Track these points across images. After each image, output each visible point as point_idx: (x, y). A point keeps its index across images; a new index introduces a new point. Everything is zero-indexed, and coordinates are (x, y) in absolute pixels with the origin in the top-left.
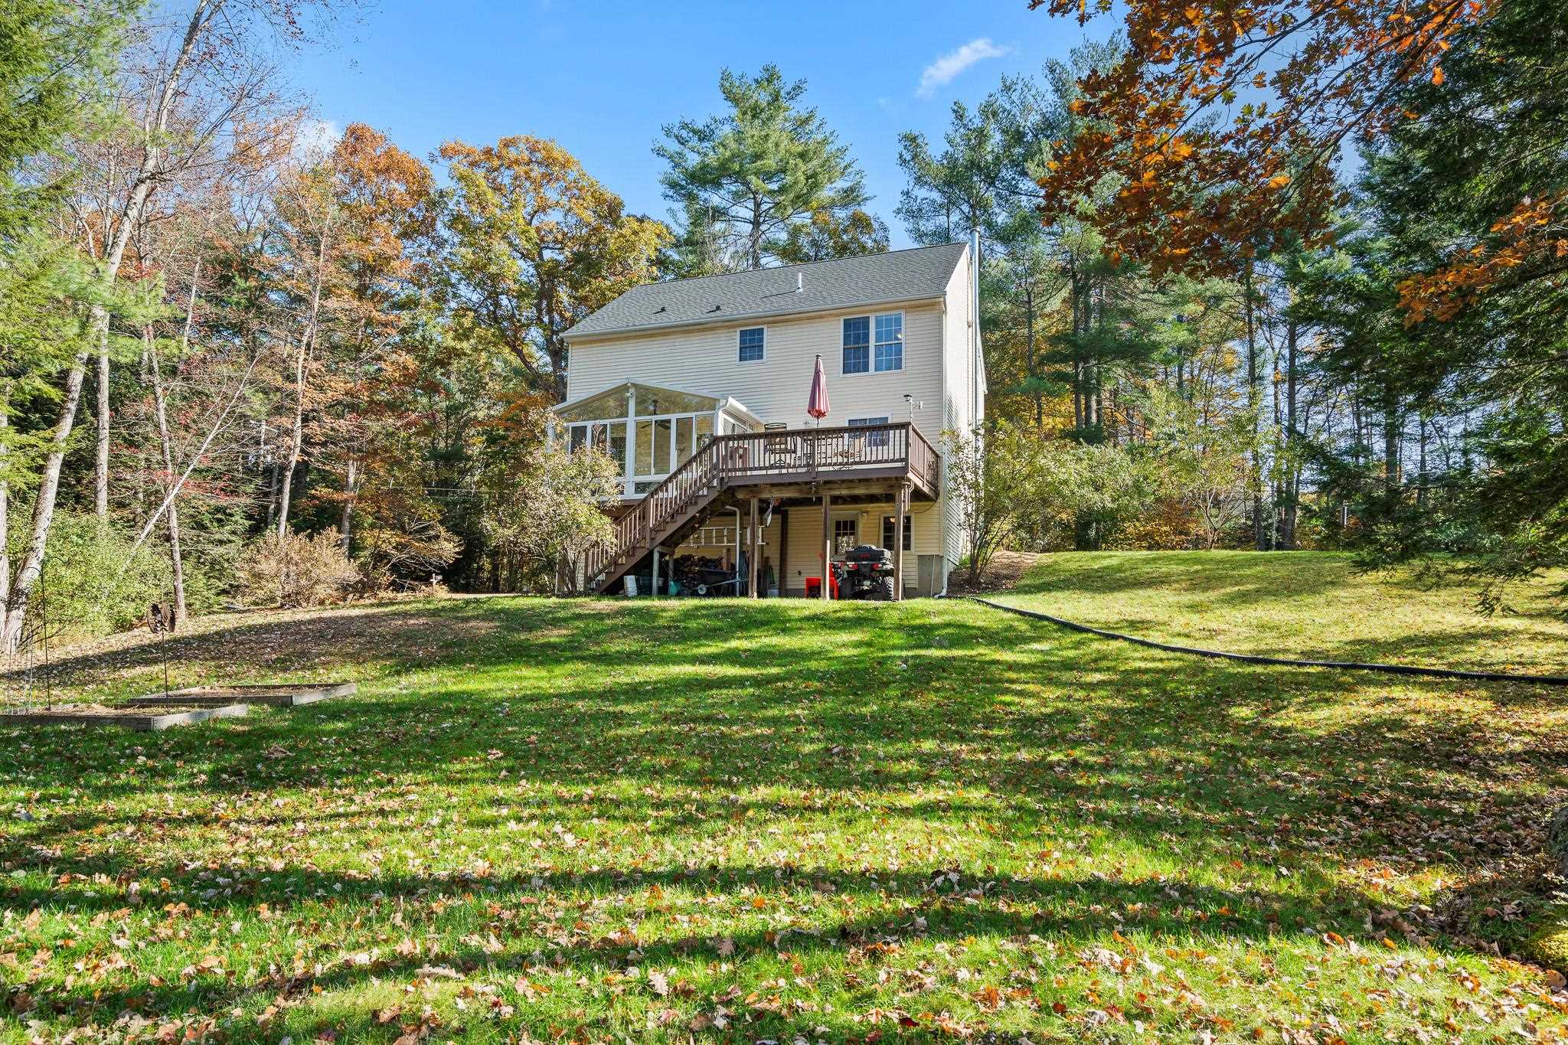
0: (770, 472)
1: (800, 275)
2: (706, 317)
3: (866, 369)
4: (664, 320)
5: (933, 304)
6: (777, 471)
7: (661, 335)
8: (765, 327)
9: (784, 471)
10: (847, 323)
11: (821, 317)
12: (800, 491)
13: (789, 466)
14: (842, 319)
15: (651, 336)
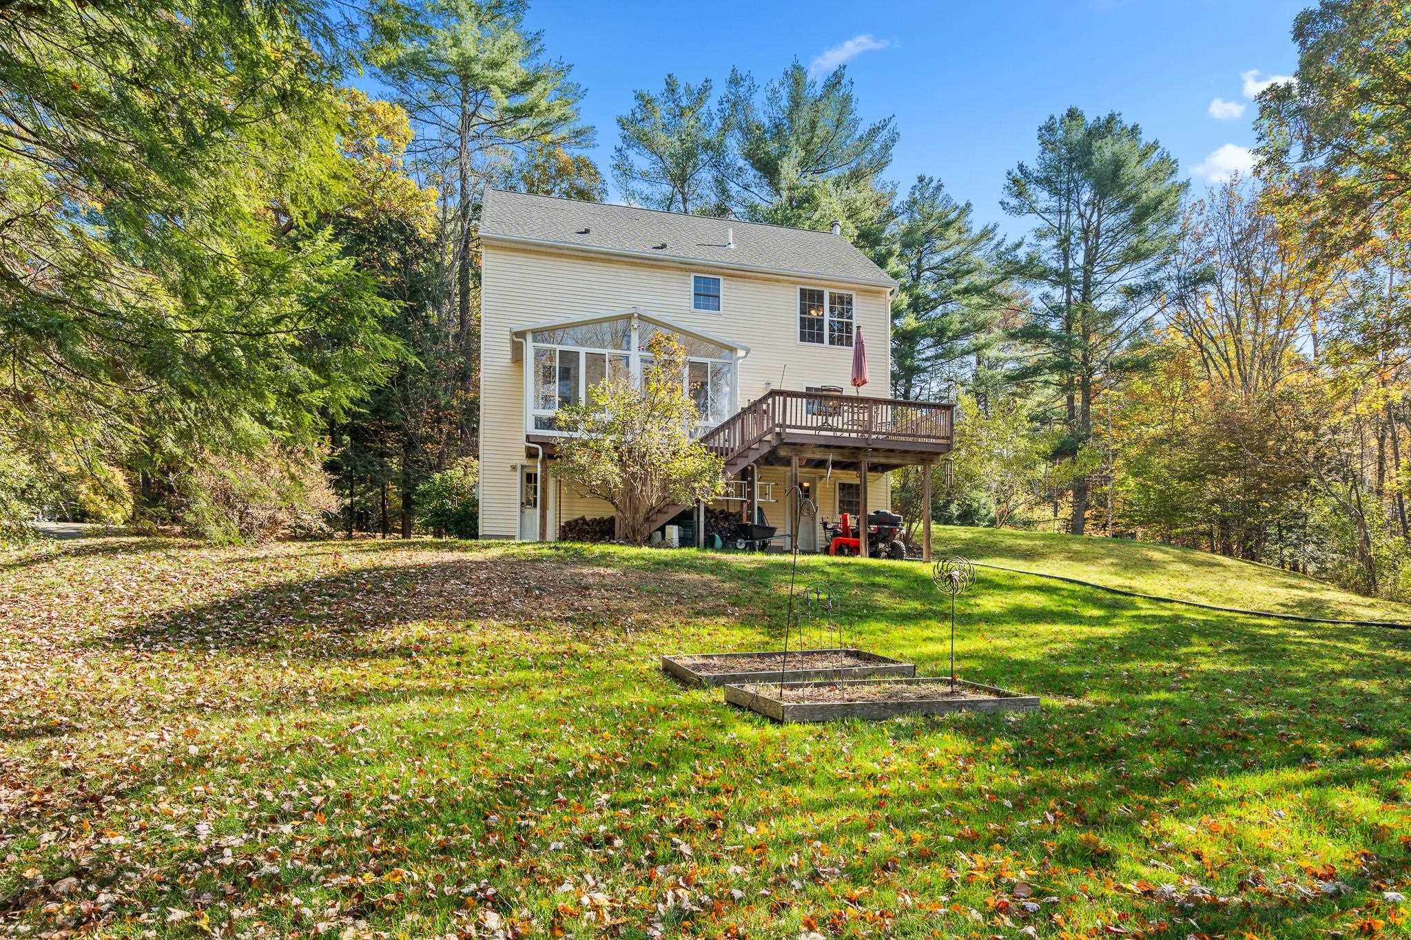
0: (822, 433)
1: (731, 231)
2: (650, 253)
3: (822, 342)
4: (590, 242)
5: (879, 292)
6: (831, 434)
7: (603, 260)
8: (721, 278)
9: (839, 434)
10: (803, 292)
11: (778, 281)
12: (842, 454)
13: (837, 430)
14: (798, 288)
15: (590, 259)
